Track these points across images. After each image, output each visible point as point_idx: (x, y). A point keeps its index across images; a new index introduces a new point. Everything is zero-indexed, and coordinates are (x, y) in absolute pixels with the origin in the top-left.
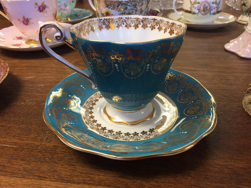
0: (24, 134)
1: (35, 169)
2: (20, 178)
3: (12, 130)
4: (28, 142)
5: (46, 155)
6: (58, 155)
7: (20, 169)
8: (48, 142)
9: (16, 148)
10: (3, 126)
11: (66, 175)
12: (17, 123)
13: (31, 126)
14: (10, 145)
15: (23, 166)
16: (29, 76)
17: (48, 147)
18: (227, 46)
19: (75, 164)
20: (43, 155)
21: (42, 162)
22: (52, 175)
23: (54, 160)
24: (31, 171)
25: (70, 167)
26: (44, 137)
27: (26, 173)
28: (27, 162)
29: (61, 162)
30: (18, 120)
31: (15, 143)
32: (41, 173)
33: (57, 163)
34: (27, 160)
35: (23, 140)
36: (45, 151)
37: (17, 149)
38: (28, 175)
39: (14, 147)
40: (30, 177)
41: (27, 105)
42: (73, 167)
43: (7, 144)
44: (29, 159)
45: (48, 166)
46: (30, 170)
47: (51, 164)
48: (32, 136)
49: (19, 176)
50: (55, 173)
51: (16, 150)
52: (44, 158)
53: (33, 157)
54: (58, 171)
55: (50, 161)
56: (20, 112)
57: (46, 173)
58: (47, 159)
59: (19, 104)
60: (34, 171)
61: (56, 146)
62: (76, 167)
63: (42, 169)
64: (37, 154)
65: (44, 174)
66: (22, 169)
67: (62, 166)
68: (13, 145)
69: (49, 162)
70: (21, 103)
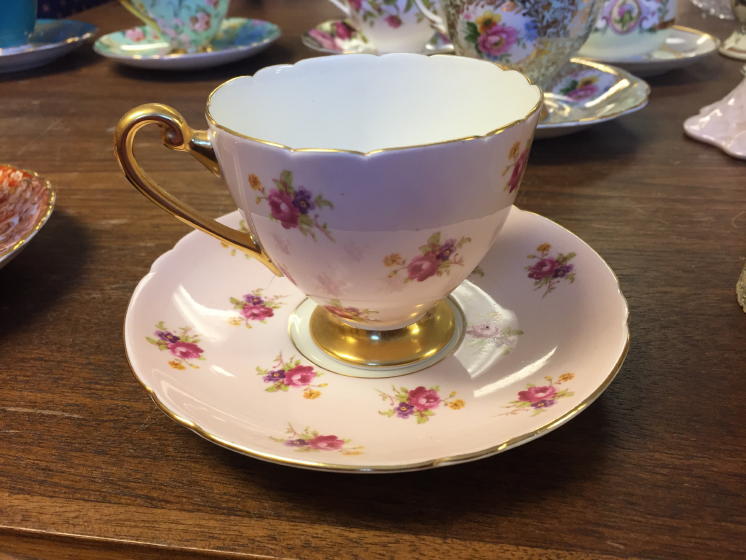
0: (101, 380)
1: (138, 477)
2: (93, 504)
3: (67, 369)
4: (115, 402)
5: (166, 440)
7: (94, 478)
9: (82, 420)
11: (225, 494)
12: (81, 350)
14: (63, 411)
15: (102, 469)
16: (112, 218)
18: (693, 124)
20: (159, 440)
21: (154, 458)
22: (185, 495)
24: (125, 484)
25: (234, 471)
27: (110, 488)
28: (113, 460)
31: (77, 405)
32: (155, 488)
33: (198, 460)
34: (112, 452)
35: (101, 398)
38: (118, 494)
40: (123, 501)
41: (109, 299)
43: (54, 410)
44: (117, 450)
45: (174, 470)
47: (182, 463)
48: (124, 386)
49: (92, 498)
50: (192, 488)
52: (161, 447)
53: (130, 446)
54: (202, 482)
55: (179, 456)
57: (168, 489)
58: (169, 451)
59: (87, 297)
60: (134, 482)
63: (157, 477)
65: (163, 492)
66: (100, 479)
67: (214, 469)
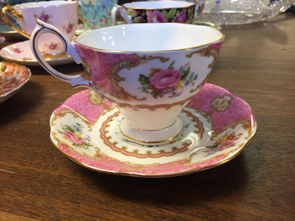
0: (27, 158)
1: (29, 202)
2: (6, 213)
3: (15, 152)
4: (30, 168)
5: (46, 187)
6: (61, 188)
7: (11, 201)
8: (53, 171)
9: (14, 174)
10: (6, 147)
11: (65, 215)
12: (23, 144)
13: (38, 150)
14: (7, 170)
15: (15, 197)
16: (52, 93)
17: (51, 177)
19: (80, 202)
20: (43, 186)
21: (39, 195)
23: (55, 194)
24: (22, 205)
25: (72, 204)
26: (50, 164)
27: (16, 206)
28: (21, 193)
29: (63, 197)
30: (25, 141)
31: (14, 168)
32: (35, 209)
33: (57, 198)
34: (21, 190)
35: (25, 165)
36: (47, 181)
37: (14, 176)
38: (18, 210)
39: (12, 172)
41: (41, 124)
42: (76, 206)
43: (4, 169)
44: (24, 189)
45: (45, 201)
46: (22, 203)
47: (50, 198)
48: (36, 161)
50: (51, 210)
51: (12, 177)
52: (43, 190)
53: (30, 188)
54: (56, 208)
55: (50, 195)
56: (30, 131)
57: (40, 210)
58: (46, 192)
59: (32, 123)
60: (27, 205)
61: (62, 176)
62: (81, 206)
63: (37, 203)
64: (36, 184)
65: (38, 211)
66: (13, 201)
67: (63, 202)
68: (11, 170)
69: (48, 195)
70: (34, 122)
